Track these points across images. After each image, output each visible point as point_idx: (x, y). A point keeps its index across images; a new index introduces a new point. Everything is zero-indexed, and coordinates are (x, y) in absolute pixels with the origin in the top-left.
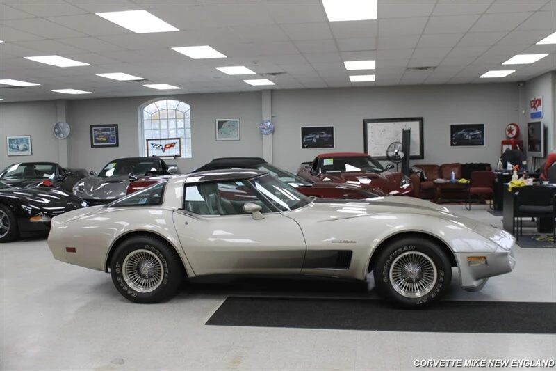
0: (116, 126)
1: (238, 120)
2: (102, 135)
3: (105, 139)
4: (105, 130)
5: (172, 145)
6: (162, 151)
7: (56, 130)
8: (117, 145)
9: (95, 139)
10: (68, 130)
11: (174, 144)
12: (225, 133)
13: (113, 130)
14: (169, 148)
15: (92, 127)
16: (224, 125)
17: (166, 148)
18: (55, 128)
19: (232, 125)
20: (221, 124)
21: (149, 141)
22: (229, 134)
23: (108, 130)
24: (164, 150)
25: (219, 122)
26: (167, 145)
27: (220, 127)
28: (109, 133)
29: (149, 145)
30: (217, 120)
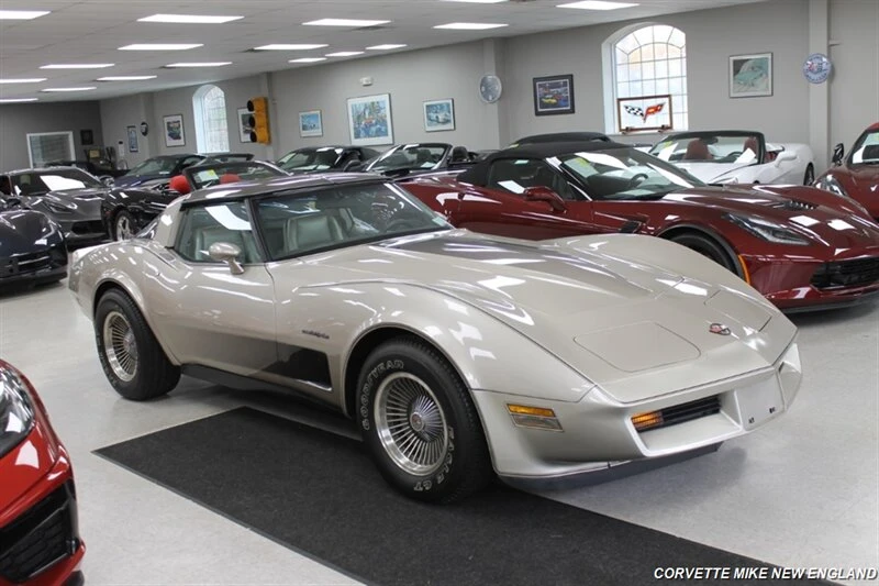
0: (571, 77)
1: (769, 56)
2: (549, 94)
3: (554, 101)
4: (552, 86)
5: (657, 109)
6: (640, 118)
7: (483, 89)
8: (572, 111)
9: (541, 102)
10: (499, 88)
11: (662, 105)
12: (745, 84)
13: (565, 84)
14: (653, 113)
15: (535, 80)
16: (745, 68)
17: (648, 113)
18: (481, 86)
19: (759, 67)
20: (738, 65)
21: (622, 103)
22: (753, 85)
23: (558, 86)
24: (644, 116)
25: (735, 62)
26: (649, 109)
27: (736, 71)
28: (559, 90)
29: (623, 109)
30: (732, 58)
